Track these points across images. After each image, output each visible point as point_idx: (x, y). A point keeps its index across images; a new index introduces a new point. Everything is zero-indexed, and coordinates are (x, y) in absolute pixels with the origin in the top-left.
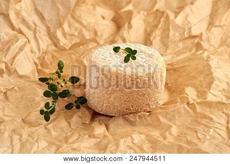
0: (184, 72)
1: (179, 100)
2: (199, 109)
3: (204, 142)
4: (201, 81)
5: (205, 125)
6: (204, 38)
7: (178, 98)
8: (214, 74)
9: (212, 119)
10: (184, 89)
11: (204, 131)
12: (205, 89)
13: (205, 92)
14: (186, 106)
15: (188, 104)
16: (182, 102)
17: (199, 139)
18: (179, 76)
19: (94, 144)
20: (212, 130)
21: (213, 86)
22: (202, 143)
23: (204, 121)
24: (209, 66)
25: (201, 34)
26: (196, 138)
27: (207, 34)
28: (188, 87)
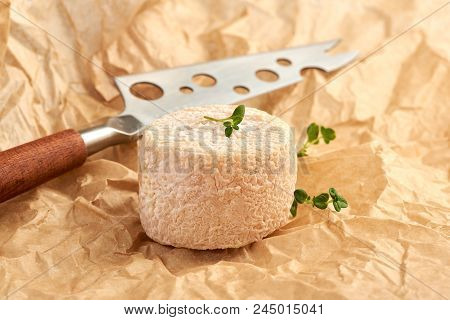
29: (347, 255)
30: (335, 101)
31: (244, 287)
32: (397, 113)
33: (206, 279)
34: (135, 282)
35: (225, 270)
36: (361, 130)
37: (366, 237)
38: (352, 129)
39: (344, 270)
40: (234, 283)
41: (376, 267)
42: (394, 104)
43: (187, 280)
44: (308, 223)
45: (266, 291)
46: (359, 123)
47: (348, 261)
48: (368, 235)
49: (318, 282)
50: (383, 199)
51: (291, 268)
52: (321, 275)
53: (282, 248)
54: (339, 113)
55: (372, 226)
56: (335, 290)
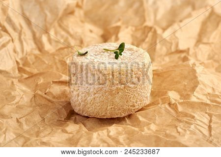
0: (168, 77)
1: (160, 101)
2: (180, 109)
3: (184, 135)
4: (185, 85)
5: (186, 122)
6: (191, 52)
7: (160, 99)
8: (199, 79)
9: (193, 117)
10: (166, 93)
11: (184, 126)
12: (189, 93)
13: (188, 95)
14: (167, 106)
15: (170, 104)
16: (164, 103)
17: (179, 133)
18: (163, 81)
19: (66, 140)
20: (192, 126)
21: (197, 89)
22: (181, 136)
23: (185, 119)
24: (194, 71)
25: (189, 49)
26: (176, 131)
27: (194, 49)
28: (171, 91)
29: (180, 121)
30: (168, 42)
31: (128, 138)
32: (201, 46)
33: (108, 134)
34: (71, 135)
35: (117, 129)
36: (183, 55)
37: (190, 111)
38: (178, 55)
39: (180, 130)
40: (123, 136)
41: (196, 127)
42: (199, 41)
43: (99, 134)
44: (159, 104)
45: (139, 141)
46: (182, 52)
47: (181, 125)
48: (190, 110)
49: (167, 135)
50: (197, 92)
51: (151, 128)
52: (168, 132)
53: (145, 117)
54: (171, 48)
55: (192, 105)
56: (176, 140)
